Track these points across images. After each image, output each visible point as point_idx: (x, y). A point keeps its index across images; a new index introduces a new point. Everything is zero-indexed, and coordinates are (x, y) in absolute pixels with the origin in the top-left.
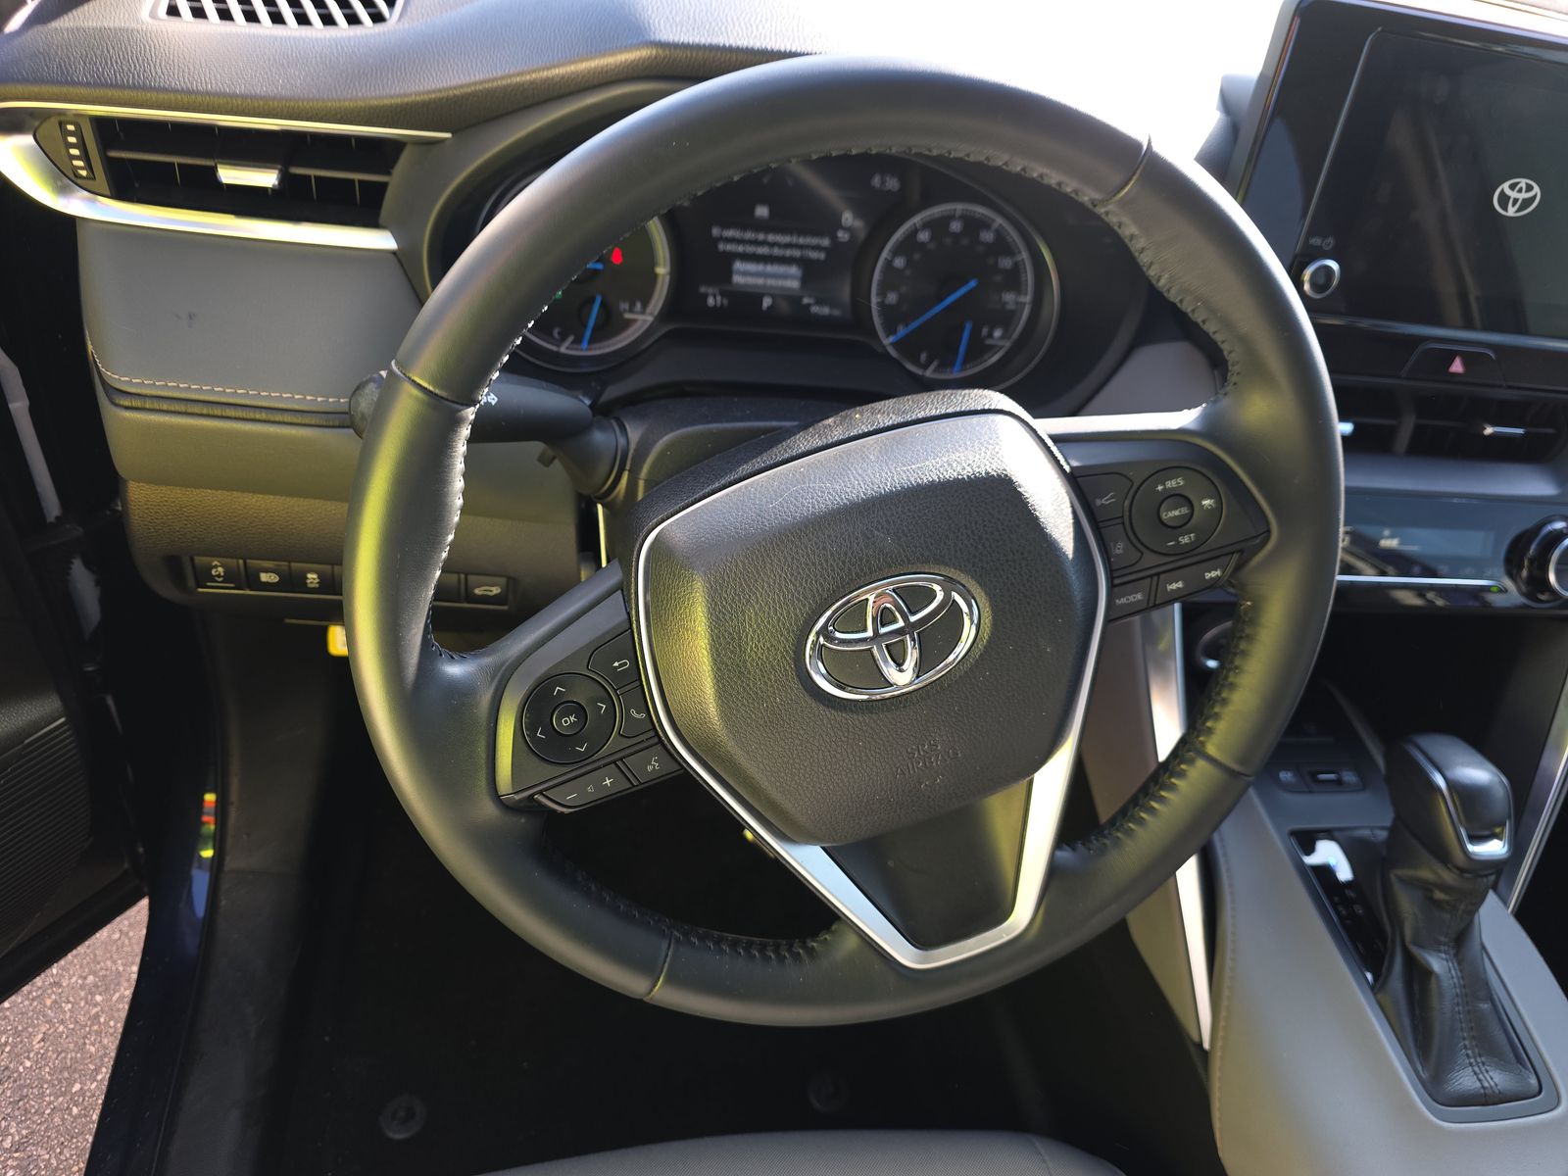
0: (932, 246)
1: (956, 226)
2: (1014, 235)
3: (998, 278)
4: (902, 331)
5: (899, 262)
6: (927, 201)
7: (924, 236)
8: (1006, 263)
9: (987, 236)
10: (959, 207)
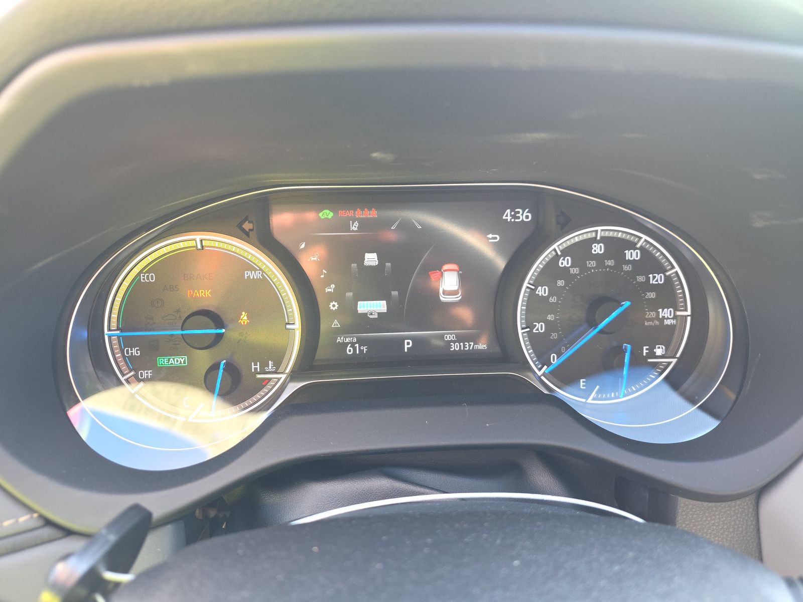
0: (575, 271)
1: (598, 249)
2: (661, 251)
3: (652, 295)
4: (555, 360)
5: (542, 291)
6: (565, 228)
7: (565, 262)
8: (658, 279)
9: (632, 255)
10: (601, 230)
